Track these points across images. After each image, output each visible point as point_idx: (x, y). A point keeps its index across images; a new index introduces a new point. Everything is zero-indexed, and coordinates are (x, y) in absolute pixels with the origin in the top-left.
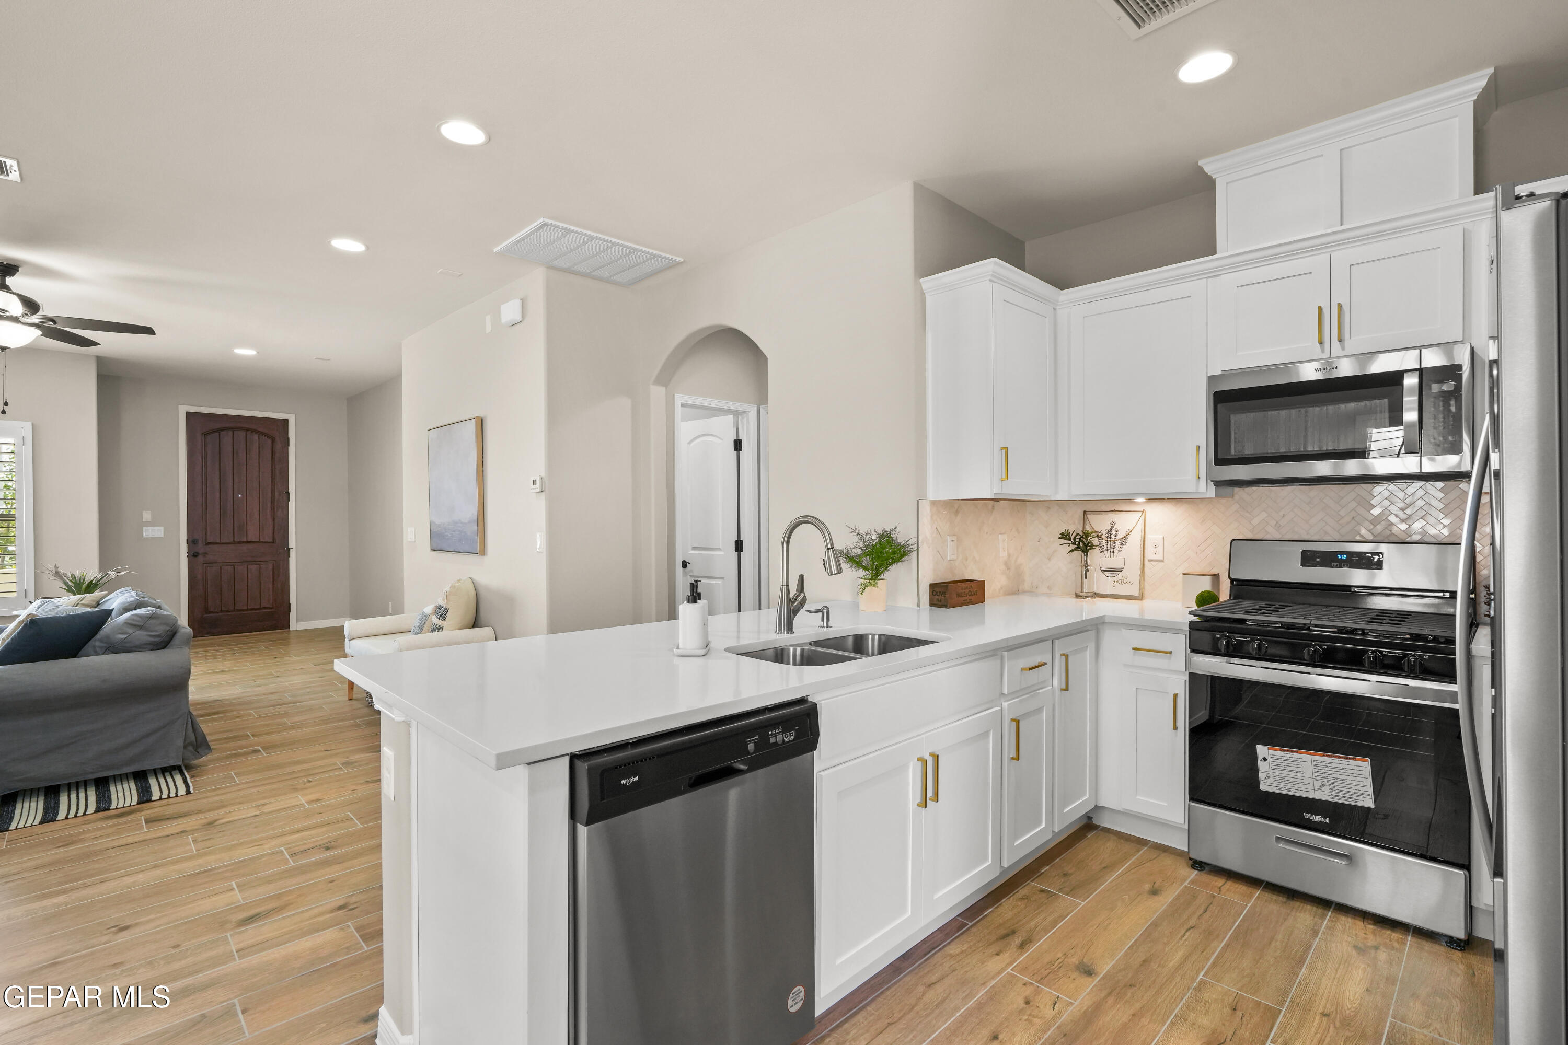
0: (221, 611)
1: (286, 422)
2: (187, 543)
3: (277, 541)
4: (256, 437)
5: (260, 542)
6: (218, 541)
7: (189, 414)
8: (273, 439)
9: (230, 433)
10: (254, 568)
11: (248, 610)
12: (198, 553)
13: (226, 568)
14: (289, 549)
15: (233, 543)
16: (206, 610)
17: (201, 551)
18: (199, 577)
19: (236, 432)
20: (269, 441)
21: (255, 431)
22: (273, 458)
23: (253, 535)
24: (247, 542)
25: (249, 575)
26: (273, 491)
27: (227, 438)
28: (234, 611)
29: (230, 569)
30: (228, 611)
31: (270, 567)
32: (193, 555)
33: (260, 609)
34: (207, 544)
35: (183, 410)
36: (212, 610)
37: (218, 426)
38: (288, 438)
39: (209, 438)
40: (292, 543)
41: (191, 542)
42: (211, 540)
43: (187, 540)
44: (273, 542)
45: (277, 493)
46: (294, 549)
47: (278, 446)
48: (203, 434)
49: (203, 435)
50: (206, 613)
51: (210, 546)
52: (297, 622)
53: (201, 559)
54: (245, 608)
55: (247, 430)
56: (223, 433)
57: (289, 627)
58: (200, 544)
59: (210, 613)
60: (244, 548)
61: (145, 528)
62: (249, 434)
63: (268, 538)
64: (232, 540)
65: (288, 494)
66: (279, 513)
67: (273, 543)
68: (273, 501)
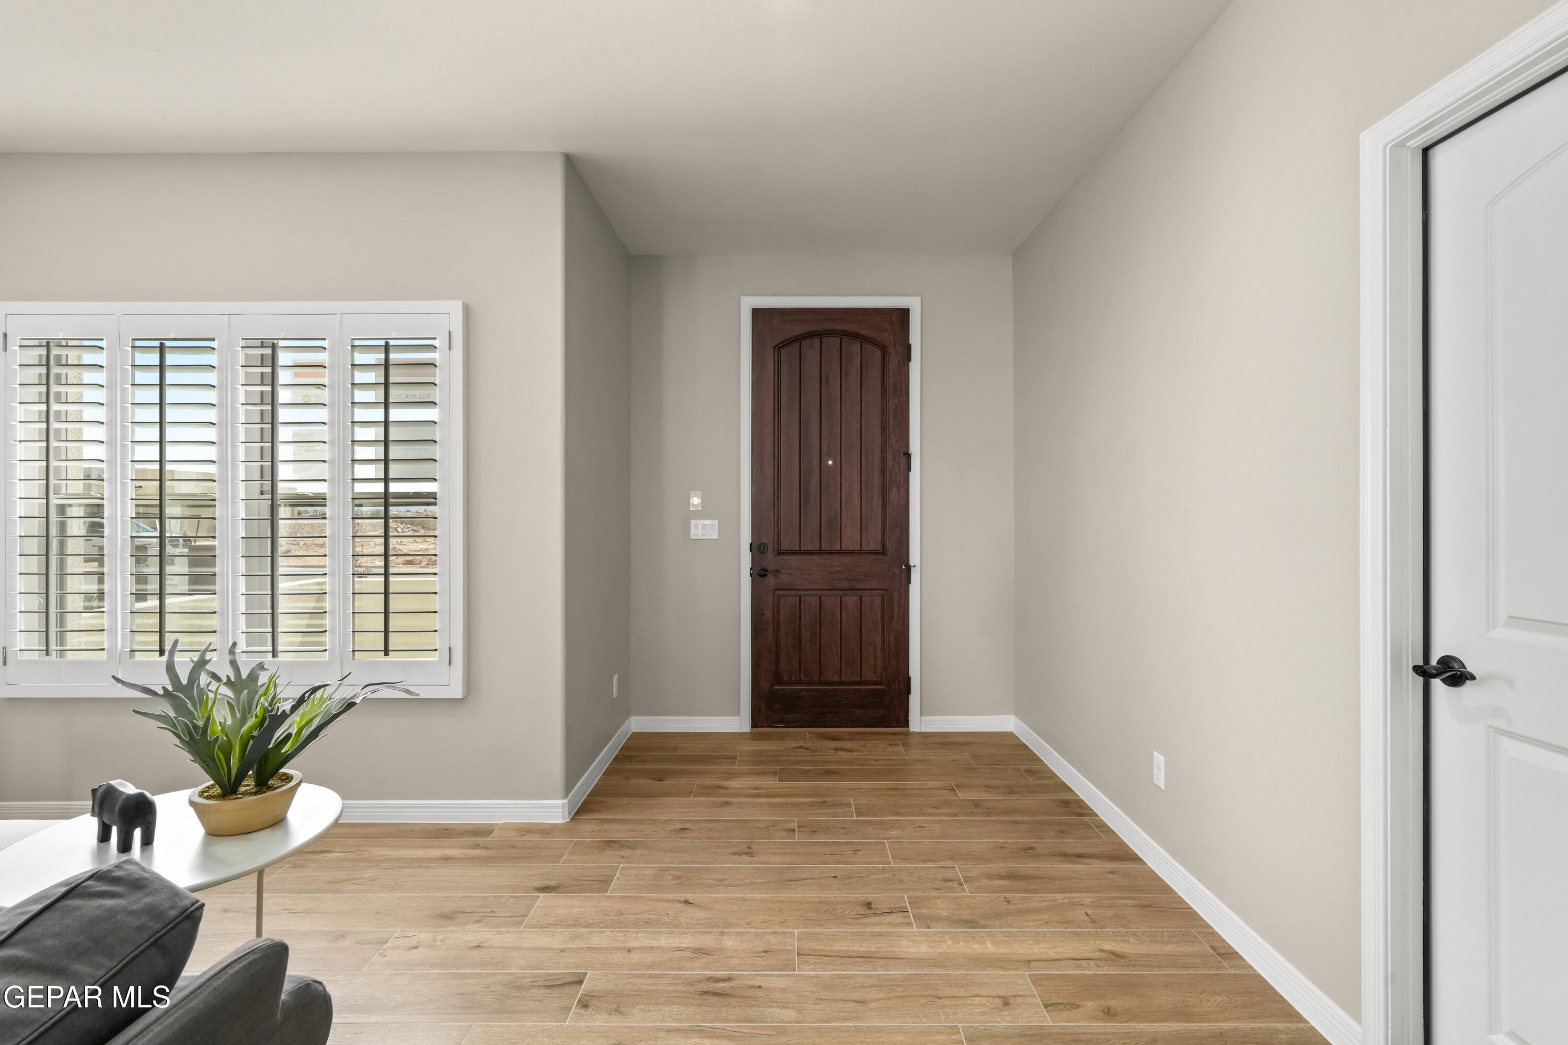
0: (800, 682)
1: (903, 314)
2: (751, 551)
3: (889, 553)
4: (856, 347)
5: (861, 552)
6: (796, 548)
7: (758, 313)
8: (884, 348)
9: (817, 341)
10: (851, 601)
11: (841, 683)
12: (765, 570)
13: (808, 599)
14: (909, 568)
15: (820, 552)
16: (777, 678)
17: (771, 566)
18: (768, 614)
19: (825, 340)
20: (878, 353)
21: (856, 336)
22: (884, 387)
23: (850, 540)
24: (841, 552)
25: (844, 615)
26: (883, 452)
27: (811, 351)
28: (820, 683)
29: (814, 601)
30: (811, 684)
31: (878, 601)
32: (759, 573)
33: (860, 683)
34: (780, 553)
35: (749, 303)
36: (786, 678)
37: (798, 330)
38: (909, 347)
39: (784, 351)
40: (915, 558)
41: (757, 548)
42: (785, 546)
43: (751, 544)
44: (882, 552)
45: (889, 456)
46: (918, 568)
47: (893, 363)
48: (775, 347)
49: (776, 349)
50: (779, 684)
51: (785, 557)
52: (921, 715)
53: (770, 580)
54: (836, 679)
55: (842, 334)
56: (805, 343)
57: (906, 723)
58: (770, 554)
59: (783, 684)
60: (836, 562)
61: (693, 522)
62: (845, 340)
63: (873, 545)
64: (817, 548)
65: (908, 456)
66: (893, 495)
67: (883, 554)
68: (883, 473)
